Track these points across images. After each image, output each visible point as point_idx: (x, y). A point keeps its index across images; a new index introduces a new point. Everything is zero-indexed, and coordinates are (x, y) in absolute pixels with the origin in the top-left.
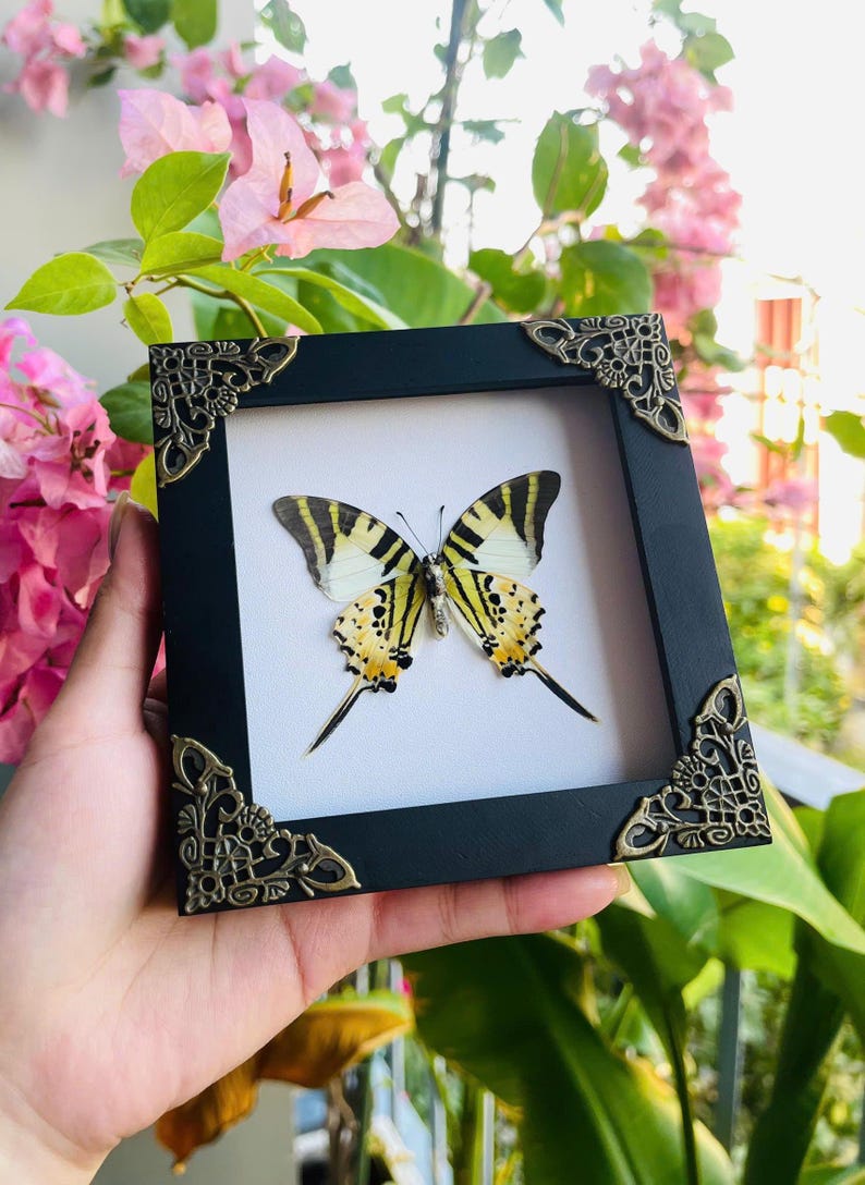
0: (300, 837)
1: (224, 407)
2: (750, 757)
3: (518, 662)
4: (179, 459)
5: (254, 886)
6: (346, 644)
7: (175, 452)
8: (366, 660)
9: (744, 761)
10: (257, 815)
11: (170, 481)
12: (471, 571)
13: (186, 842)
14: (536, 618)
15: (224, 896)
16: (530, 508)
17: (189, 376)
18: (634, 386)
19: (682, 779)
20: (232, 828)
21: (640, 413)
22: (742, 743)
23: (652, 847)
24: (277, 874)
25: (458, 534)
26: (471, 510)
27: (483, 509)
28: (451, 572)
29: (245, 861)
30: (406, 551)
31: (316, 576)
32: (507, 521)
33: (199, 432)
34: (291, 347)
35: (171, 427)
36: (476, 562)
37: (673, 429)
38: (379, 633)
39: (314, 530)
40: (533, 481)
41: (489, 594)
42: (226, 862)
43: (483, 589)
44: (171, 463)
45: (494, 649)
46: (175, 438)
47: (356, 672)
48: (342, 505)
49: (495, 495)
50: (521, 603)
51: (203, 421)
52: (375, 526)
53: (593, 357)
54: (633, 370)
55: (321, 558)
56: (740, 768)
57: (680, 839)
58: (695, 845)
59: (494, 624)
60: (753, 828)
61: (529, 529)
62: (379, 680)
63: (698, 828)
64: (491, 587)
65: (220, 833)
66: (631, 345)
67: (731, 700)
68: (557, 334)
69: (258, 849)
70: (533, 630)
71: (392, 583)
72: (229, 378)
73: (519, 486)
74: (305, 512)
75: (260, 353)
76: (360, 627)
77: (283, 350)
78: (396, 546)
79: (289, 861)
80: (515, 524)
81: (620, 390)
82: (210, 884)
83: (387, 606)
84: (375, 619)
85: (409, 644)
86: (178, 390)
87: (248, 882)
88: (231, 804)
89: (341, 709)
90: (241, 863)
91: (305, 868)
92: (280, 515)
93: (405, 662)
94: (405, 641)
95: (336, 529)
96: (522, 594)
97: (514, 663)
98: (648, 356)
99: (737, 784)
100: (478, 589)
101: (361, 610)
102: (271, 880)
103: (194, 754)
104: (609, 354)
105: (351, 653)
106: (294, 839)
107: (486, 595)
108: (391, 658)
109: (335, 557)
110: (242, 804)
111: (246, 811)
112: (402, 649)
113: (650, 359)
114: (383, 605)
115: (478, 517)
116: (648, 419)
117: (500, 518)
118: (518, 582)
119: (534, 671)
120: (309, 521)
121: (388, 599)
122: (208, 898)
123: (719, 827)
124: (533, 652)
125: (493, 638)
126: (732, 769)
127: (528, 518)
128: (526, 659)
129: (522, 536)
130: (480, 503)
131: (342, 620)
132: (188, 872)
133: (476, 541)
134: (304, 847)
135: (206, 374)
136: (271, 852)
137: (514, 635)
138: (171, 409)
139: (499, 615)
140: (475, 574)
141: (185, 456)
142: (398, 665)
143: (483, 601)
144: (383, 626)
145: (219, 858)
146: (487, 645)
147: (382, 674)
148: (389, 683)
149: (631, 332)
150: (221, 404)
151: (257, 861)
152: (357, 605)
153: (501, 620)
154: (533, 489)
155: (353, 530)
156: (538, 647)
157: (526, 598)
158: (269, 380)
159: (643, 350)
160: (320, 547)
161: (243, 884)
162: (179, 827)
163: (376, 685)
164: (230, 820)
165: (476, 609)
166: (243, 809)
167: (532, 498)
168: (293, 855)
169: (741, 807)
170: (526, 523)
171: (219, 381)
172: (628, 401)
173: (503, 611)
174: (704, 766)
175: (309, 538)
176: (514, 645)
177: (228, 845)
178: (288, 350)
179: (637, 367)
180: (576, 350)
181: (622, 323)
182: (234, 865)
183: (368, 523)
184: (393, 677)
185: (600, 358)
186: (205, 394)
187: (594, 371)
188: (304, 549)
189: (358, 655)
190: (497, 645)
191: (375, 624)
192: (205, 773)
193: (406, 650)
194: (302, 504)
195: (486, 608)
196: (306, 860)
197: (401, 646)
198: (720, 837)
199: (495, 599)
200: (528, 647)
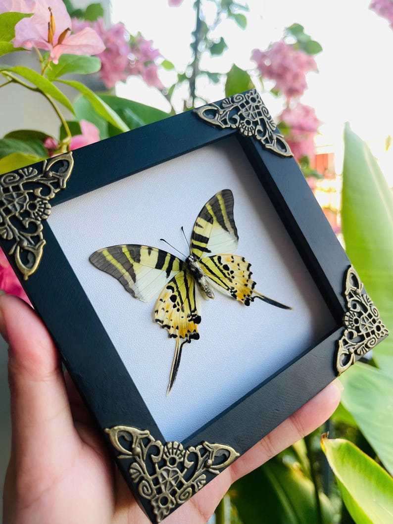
0: (200, 447)
1: (44, 213)
2: (370, 301)
3: (249, 296)
4: (30, 257)
5: (188, 487)
6: (164, 324)
7: (25, 253)
8: (177, 328)
9: (369, 304)
10: (173, 448)
11: (30, 273)
12: (210, 257)
13: (141, 485)
14: (248, 269)
15: (175, 502)
16: (224, 213)
17: (11, 199)
18: (259, 131)
19: (350, 324)
20: (163, 463)
21: (268, 146)
22: (365, 296)
23: (350, 362)
24: (197, 473)
25: (196, 240)
26: (196, 224)
27: (202, 222)
28: (201, 262)
29: (178, 477)
30: (174, 259)
31: (131, 292)
32: (216, 223)
33: (36, 235)
34: (69, 160)
35: (14, 238)
36: (209, 252)
37: (284, 150)
38: (178, 310)
39: (119, 266)
40: (219, 197)
41: (222, 266)
42: (168, 483)
43: (219, 265)
44: (25, 261)
45: (236, 294)
46: (20, 243)
47: (175, 336)
48: (128, 246)
49: (205, 211)
50: (238, 265)
51: (34, 227)
52: (152, 252)
53: (235, 121)
54: (256, 123)
55: (131, 282)
56: (368, 308)
57: (359, 352)
58: (365, 352)
59: (231, 281)
60: (383, 333)
61: (228, 225)
62: (188, 335)
63: (363, 344)
64: (222, 262)
65: (158, 470)
66: (250, 109)
67: (354, 278)
68: (214, 113)
69: (182, 466)
70: (249, 276)
71: (174, 280)
72: (38, 192)
73: (214, 202)
74: (109, 258)
75: (51, 169)
76: (167, 311)
77: (65, 163)
78: (168, 258)
79: (200, 463)
80: (220, 224)
81: (254, 136)
82: (165, 501)
83: (176, 293)
84: (173, 303)
85: (195, 309)
86: (8, 211)
87: (184, 486)
88: (157, 451)
89: (176, 360)
90: (176, 479)
91: (210, 462)
92: (96, 264)
93: (198, 320)
94: (193, 308)
95: (132, 261)
96: (238, 260)
97: (247, 297)
98: (259, 113)
99: (370, 316)
100: (216, 265)
101: (165, 302)
102: (196, 478)
103: (122, 434)
104: (242, 117)
105: (169, 327)
106: (197, 450)
107: (221, 267)
108: (189, 321)
109: (137, 277)
110: (162, 447)
111: (166, 450)
112: (193, 314)
113: (261, 115)
114: (174, 294)
115: (201, 227)
116: (272, 148)
117: (212, 223)
118: (233, 254)
119: (257, 297)
120: (114, 262)
121: (175, 289)
122: (167, 509)
123: (371, 339)
124: (253, 287)
125: (233, 288)
126: (366, 310)
127: (225, 218)
128: (251, 292)
129: (226, 229)
130: (199, 218)
131: (157, 311)
132: (150, 501)
133: (205, 240)
134: (204, 451)
135: (22, 194)
136: (189, 464)
137: (242, 283)
138: (8, 225)
139: (231, 275)
140: (212, 258)
141: (32, 253)
142: (194, 323)
143: (221, 271)
144: (179, 305)
145: (163, 484)
146: (233, 293)
147: (189, 331)
148: (194, 334)
149: (247, 102)
150: (41, 212)
151: (184, 473)
152: (161, 300)
153: (233, 277)
154: (221, 202)
155: (141, 258)
156: (254, 284)
157: (240, 262)
158: (65, 187)
159: (256, 111)
160: (127, 275)
161: (182, 490)
162: (133, 479)
163: (188, 339)
164: (160, 459)
165: (219, 276)
166: (164, 449)
167: (222, 207)
168: (201, 459)
169: (375, 325)
170: (225, 221)
171: (33, 196)
172: (259, 141)
173: (232, 272)
174: (355, 313)
175: (119, 272)
176: (243, 287)
177: (165, 474)
178: (68, 163)
179: (257, 121)
180: (225, 119)
181: (241, 98)
182: (173, 483)
183: (147, 251)
184: (195, 331)
185: (238, 121)
186: (28, 208)
187: (238, 129)
188: (118, 280)
189: (172, 327)
190: (236, 291)
191: (175, 306)
192: (134, 441)
193: (195, 313)
194: (106, 253)
195: (224, 274)
196: (208, 457)
197: (191, 312)
198: (372, 343)
199: (226, 267)
200: (250, 286)
